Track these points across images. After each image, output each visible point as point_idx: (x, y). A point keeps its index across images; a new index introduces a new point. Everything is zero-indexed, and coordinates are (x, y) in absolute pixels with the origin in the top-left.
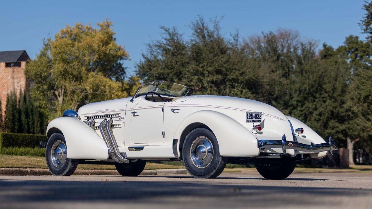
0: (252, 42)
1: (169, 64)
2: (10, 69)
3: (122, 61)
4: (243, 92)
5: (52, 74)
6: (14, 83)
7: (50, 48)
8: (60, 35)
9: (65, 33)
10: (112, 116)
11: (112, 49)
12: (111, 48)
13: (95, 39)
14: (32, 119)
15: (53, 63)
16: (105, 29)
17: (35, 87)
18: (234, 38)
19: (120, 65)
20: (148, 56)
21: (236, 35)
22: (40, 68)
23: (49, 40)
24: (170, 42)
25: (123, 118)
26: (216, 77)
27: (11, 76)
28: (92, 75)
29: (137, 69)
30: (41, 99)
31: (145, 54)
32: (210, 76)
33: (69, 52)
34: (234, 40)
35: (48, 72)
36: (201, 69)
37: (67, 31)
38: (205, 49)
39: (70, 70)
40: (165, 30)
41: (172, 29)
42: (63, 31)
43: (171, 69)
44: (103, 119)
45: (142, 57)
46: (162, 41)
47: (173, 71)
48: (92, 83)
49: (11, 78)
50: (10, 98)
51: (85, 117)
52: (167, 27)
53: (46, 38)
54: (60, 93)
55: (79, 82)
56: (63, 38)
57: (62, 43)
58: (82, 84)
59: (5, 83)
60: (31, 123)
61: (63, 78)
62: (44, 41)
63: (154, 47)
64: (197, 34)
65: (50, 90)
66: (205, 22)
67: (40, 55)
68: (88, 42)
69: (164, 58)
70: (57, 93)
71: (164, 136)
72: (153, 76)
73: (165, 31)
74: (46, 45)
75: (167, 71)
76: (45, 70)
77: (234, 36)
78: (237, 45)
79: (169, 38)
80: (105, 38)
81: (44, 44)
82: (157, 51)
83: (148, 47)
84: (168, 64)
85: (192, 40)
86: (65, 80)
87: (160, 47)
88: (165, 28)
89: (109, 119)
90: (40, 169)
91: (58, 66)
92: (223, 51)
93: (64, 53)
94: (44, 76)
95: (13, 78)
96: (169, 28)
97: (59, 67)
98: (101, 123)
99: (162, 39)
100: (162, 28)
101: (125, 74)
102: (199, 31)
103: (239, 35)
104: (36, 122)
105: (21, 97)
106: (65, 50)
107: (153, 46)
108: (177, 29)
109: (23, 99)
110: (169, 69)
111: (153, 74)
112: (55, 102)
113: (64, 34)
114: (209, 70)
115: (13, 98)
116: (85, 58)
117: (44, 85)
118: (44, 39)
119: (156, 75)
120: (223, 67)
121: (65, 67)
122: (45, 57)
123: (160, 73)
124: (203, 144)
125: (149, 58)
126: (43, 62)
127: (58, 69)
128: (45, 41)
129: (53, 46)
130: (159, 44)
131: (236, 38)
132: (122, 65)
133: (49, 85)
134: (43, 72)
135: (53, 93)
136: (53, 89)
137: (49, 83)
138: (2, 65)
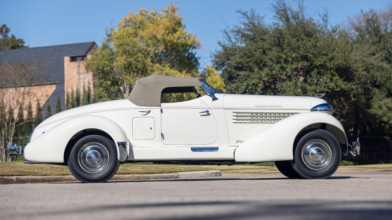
1: (248, 51)
2: (75, 64)
3: (194, 51)
4: (334, 80)
5: (115, 68)
6: (80, 79)
7: (112, 39)
8: (123, 24)
9: (129, 21)
11: (180, 38)
12: (179, 36)
15: (116, 56)
16: (171, 15)
17: (98, 83)
18: (322, 18)
19: (193, 55)
20: (225, 43)
21: (324, 15)
22: (101, 62)
23: (112, 30)
24: (249, 26)
26: (301, 64)
27: (76, 72)
28: (157, 68)
29: (213, 59)
33: (131, 44)
34: (323, 20)
35: (111, 66)
36: (285, 56)
37: (131, 19)
38: (288, 32)
39: (133, 63)
40: (242, 13)
41: (250, 11)
42: (126, 19)
43: (250, 57)
45: (218, 45)
46: (241, 27)
47: (253, 59)
49: (77, 74)
52: (244, 10)
53: (109, 28)
54: (126, 88)
56: (126, 26)
57: (125, 33)
59: (70, 79)
61: (127, 72)
62: (106, 31)
63: (232, 33)
64: (279, 16)
65: (114, 86)
66: (286, 2)
68: (151, 32)
69: (244, 45)
70: (122, 89)
72: (231, 66)
73: (243, 15)
74: (108, 36)
75: (246, 60)
77: (323, 16)
78: (326, 26)
79: (247, 22)
80: (171, 25)
81: (106, 34)
82: (235, 37)
83: (224, 34)
84: (246, 52)
85: (274, 24)
86: (130, 74)
87: (238, 32)
88: (242, 12)
90: (29, 177)
91: (121, 58)
92: (309, 35)
93: (126, 44)
94: (106, 71)
95: (79, 73)
96: (247, 11)
97: (122, 60)
99: (240, 24)
100: (238, 12)
101: (199, 65)
102: (280, 12)
103: (328, 15)
105: (84, 94)
107: (230, 32)
108: (256, 11)
109: (87, 97)
110: (248, 58)
111: (231, 64)
113: (127, 22)
115: (75, 96)
116: (150, 49)
117: (108, 80)
118: (107, 29)
119: (235, 65)
120: (309, 52)
121: (128, 60)
122: (107, 50)
123: (238, 62)
125: (226, 46)
127: (121, 62)
128: (107, 30)
129: (115, 36)
130: (237, 29)
131: (325, 19)
132: (195, 54)
133: (112, 80)
134: (105, 66)
135: (118, 89)
136: (117, 84)
137: (113, 78)
138: (67, 59)
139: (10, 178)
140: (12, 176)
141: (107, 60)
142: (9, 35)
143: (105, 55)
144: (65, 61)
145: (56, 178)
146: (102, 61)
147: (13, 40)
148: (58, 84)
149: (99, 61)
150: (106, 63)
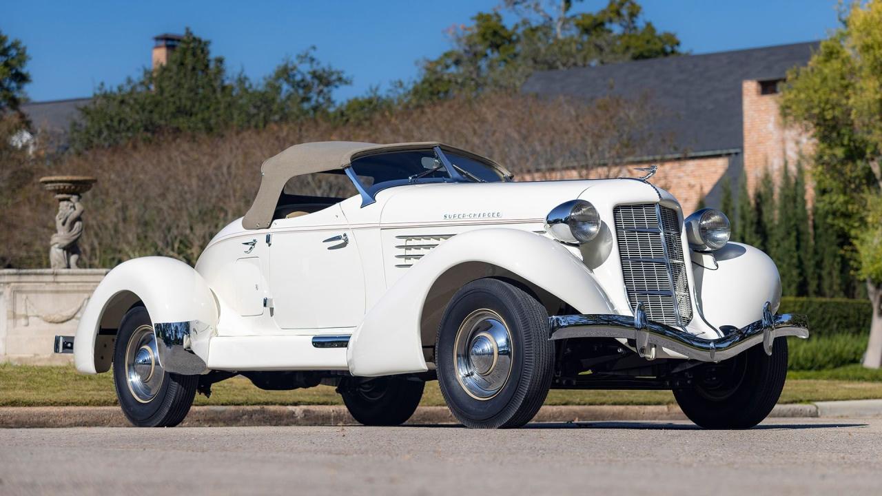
5: (854, 111)
6: (783, 141)
14: (816, 252)
22: (818, 95)
27: (775, 122)
35: (843, 106)
49: (776, 128)
59: (759, 143)
60: (813, 262)
62: (840, 10)
65: (854, 161)
70: (874, 168)
74: (844, 23)
76: (835, 101)
81: (840, 20)
95: (781, 126)
104: (827, 262)
117: (836, 145)
133: (849, 145)
134: (828, 106)
135: (864, 169)
136: (862, 155)
137: (850, 140)
138: (750, 88)
139: (284, 411)
140: (295, 404)
141: (834, 90)
142: (640, 23)
143: (829, 77)
144: (745, 92)
145: (425, 413)
146: (821, 92)
147: (647, 37)
148: (733, 156)
149: (811, 92)
150: (831, 98)
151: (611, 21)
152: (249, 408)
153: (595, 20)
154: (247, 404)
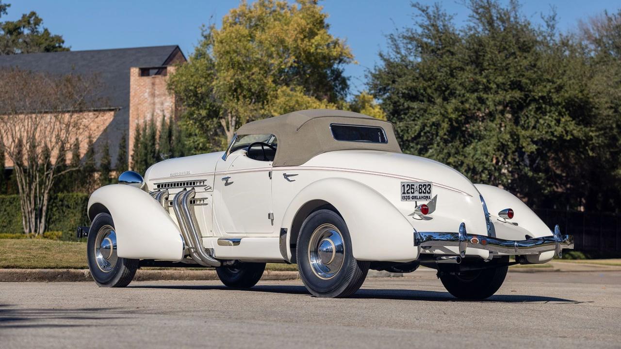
0: (595, 28)
1: (426, 71)
2: (147, 80)
3: (342, 66)
4: (561, 122)
5: (215, 89)
6: (154, 104)
7: (212, 42)
8: (231, 20)
9: (240, 16)
10: (194, 184)
11: (321, 45)
12: (319, 43)
13: (288, 27)
15: (217, 70)
16: (309, 9)
17: (186, 113)
18: (547, 22)
19: (339, 73)
20: (390, 56)
21: (551, 17)
22: (193, 79)
23: (212, 28)
24: (429, 30)
25: (210, 188)
26: (510, 95)
27: (149, 93)
28: (282, 91)
29: (370, 80)
30: (197, 133)
31: (385, 53)
32: (501, 92)
34: (548, 26)
35: (208, 86)
36: (485, 80)
37: (244, 13)
38: (492, 43)
39: (245, 82)
40: (420, 9)
41: (433, 7)
42: (235, 12)
43: (430, 79)
44: (182, 189)
45: (379, 58)
46: (416, 30)
47: (434, 84)
48: (282, 106)
49: (149, 96)
50: (141, 132)
51: (154, 184)
52: (423, 3)
53: (207, 25)
54: (230, 122)
55: (260, 104)
56: (235, 24)
57: (233, 34)
58: (266, 107)
59: (139, 104)
61: (234, 97)
62: (202, 29)
63: (401, 39)
64: (477, 17)
65: (212, 119)
67: (195, 55)
68: (277, 34)
69: (419, 60)
70: (224, 123)
71: (272, 220)
72: (398, 93)
73: (420, 12)
74: (205, 37)
75: (422, 84)
76: (203, 83)
77: (548, 19)
78: (551, 36)
79: (427, 23)
80: (308, 24)
81: (203, 35)
82: (407, 46)
83: (390, 41)
84: (423, 71)
85: (470, 28)
86: (238, 100)
87: (412, 39)
88: (420, 6)
89: (190, 189)
91: (225, 74)
92: (525, 48)
93: (235, 52)
94: (201, 93)
95: (153, 95)
96: (428, 5)
97: (227, 76)
98: (176, 197)
99: (415, 25)
100: (414, 6)
101: (348, 89)
102: (480, 10)
103: (556, 18)
105: (163, 129)
106: (237, 48)
107: (399, 37)
108: (441, 6)
109: (167, 134)
110: (427, 81)
111: (398, 89)
112: (221, 139)
113: (237, 17)
114: (498, 83)
115: (148, 131)
116: (272, 61)
117: (202, 108)
118: (204, 26)
119: (404, 91)
120: (523, 76)
121: (236, 77)
122: (202, 60)
123: (409, 88)
124: (329, 237)
125: (392, 60)
126: (199, 69)
127: (225, 80)
128: (204, 29)
129: (217, 39)
130: (410, 34)
131: (551, 23)
132: (342, 72)
133: (209, 109)
134: (199, 85)
135: (217, 123)
136: (217, 115)
137: (210, 106)
138: (135, 71)
141: (203, 77)
142: (41, 29)
144: (132, 74)
146: (194, 77)
147: (45, 37)
148: (117, 110)
149: (189, 76)
150: (201, 80)
151: (24, 27)
152: (61, 270)
153: (16, 26)
154: (57, 268)
